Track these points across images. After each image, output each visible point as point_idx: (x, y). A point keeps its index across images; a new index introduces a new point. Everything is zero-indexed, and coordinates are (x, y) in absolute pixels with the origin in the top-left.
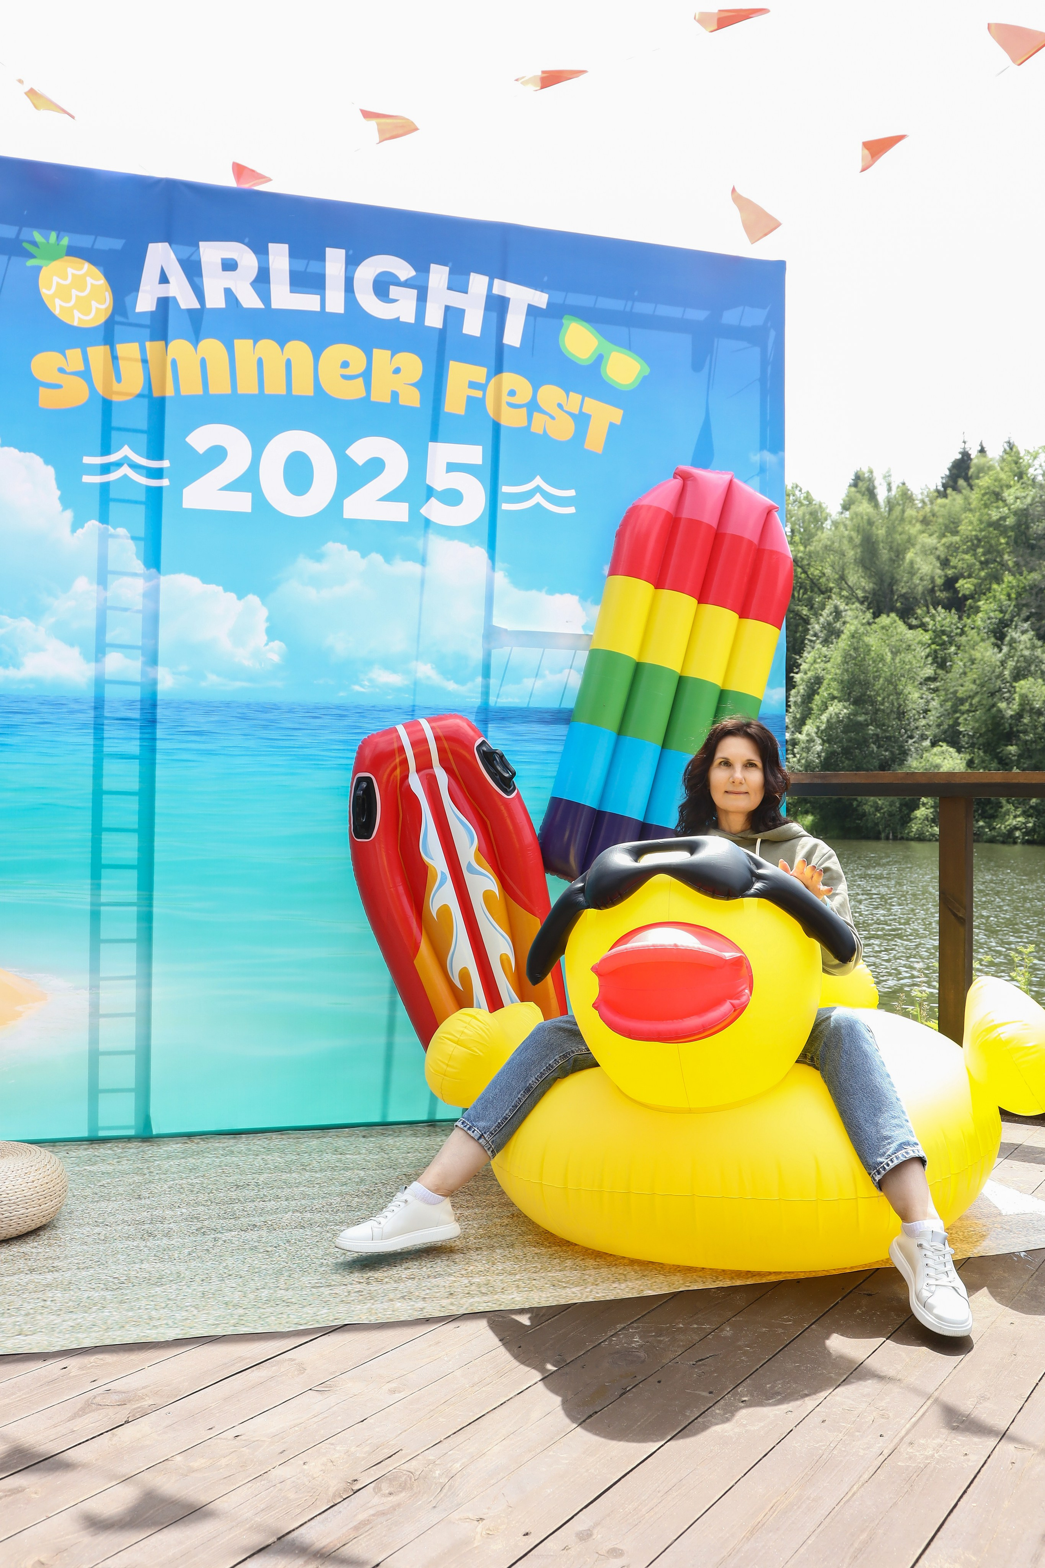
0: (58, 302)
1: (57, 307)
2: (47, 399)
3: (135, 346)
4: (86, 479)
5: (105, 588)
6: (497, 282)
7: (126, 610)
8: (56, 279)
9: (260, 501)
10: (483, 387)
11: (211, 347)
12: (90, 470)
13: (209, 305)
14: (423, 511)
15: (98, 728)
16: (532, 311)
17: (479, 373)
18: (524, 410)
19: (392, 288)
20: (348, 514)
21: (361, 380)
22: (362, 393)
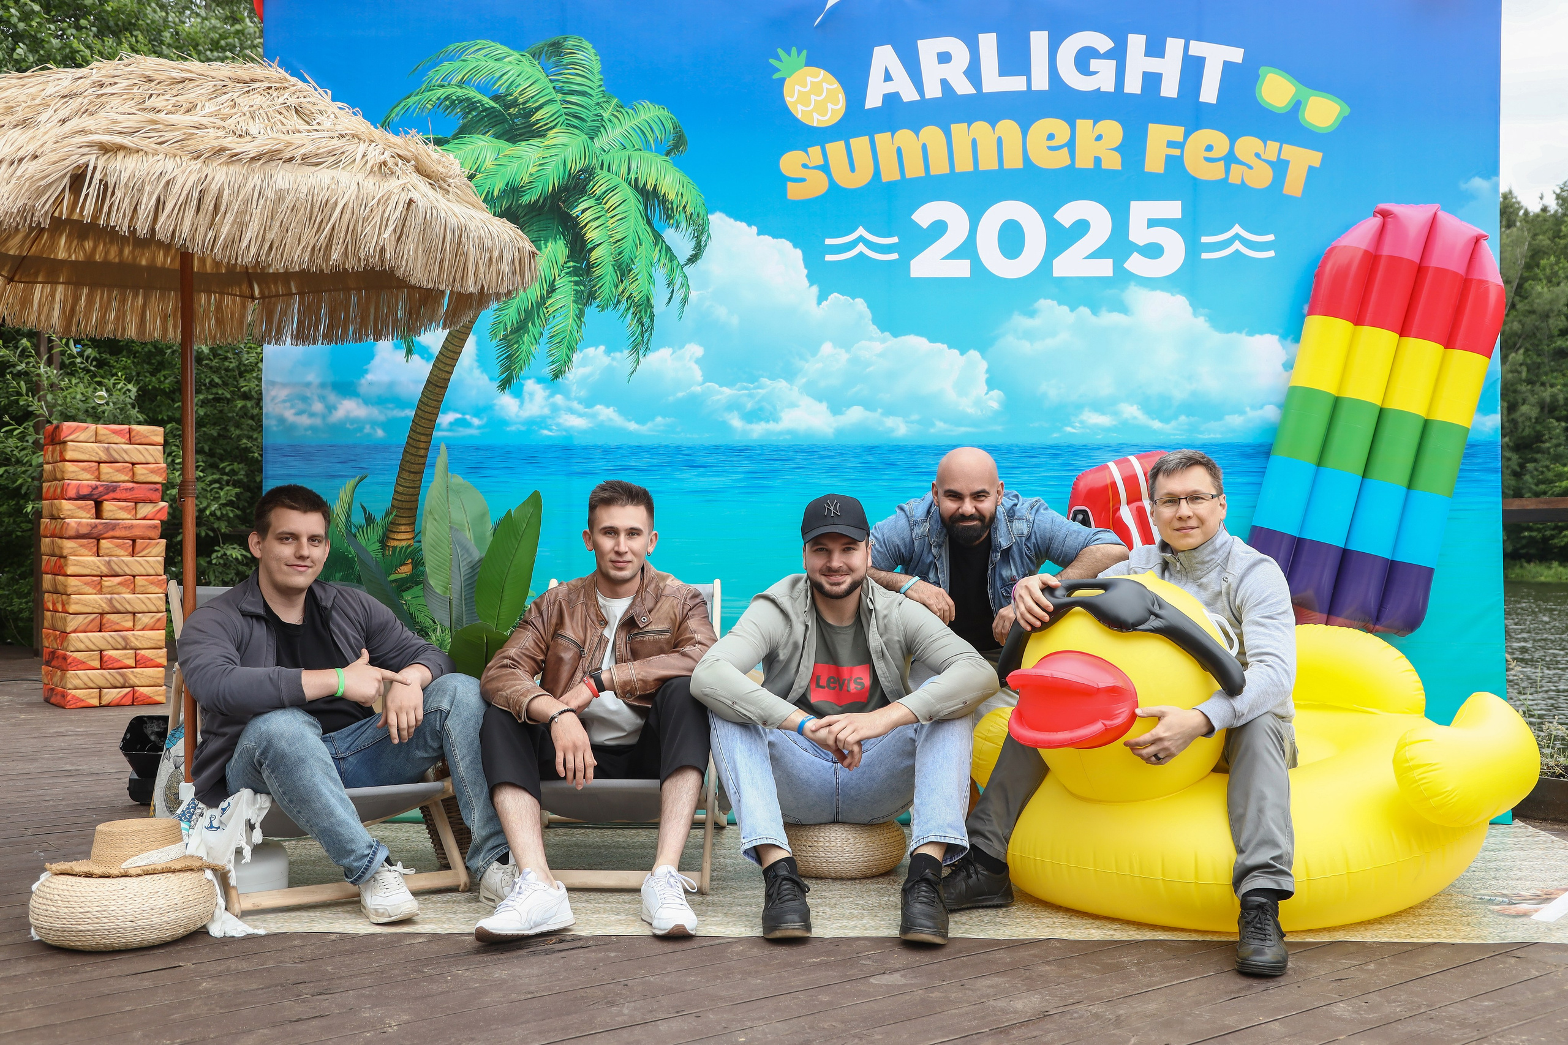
0: (800, 107)
1: (800, 111)
2: (794, 192)
3: (866, 139)
5: (847, 351)
6: (1192, 43)
8: (797, 88)
9: (977, 266)
10: (1181, 145)
11: (932, 134)
12: (832, 250)
13: (928, 95)
16: (1227, 66)
17: (1176, 132)
18: (1222, 163)
19: (1092, 61)
20: (1057, 273)
21: (1065, 149)
22: (1067, 162)
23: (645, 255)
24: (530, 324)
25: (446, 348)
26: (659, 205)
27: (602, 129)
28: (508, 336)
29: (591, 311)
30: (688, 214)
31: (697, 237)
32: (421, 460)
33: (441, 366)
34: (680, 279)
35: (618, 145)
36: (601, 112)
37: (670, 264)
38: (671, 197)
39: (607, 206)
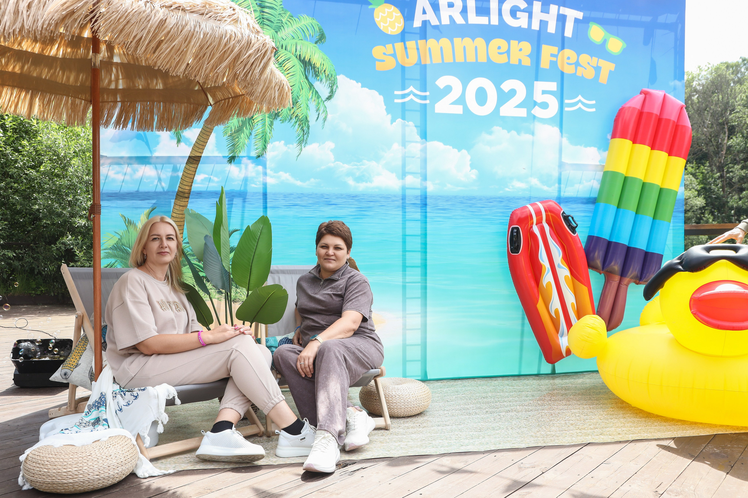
0: (382, 24)
1: (382, 26)
2: (379, 66)
3: (414, 42)
4: (396, 101)
5: (405, 148)
6: (561, 8)
7: (413, 157)
8: (381, 14)
9: (466, 109)
10: (556, 56)
11: (445, 42)
12: (398, 97)
13: (443, 23)
14: (533, 112)
15: (404, 207)
16: (576, 20)
17: (554, 50)
18: (574, 66)
19: (518, 12)
20: (502, 114)
21: (506, 54)
22: (506, 60)
23: (305, 94)
24: (244, 128)
25: (199, 140)
26: (311, 69)
27: (282, 28)
28: (233, 134)
29: (277, 122)
30: (326, 74)
31: (331, 87)
32: (186, 200)
33: (196, 149)
34: (323, 108)
35: (290, 36)
36: (282, 18)
37: (317, 100)
38: (318, 65)
39: (285, 68)
